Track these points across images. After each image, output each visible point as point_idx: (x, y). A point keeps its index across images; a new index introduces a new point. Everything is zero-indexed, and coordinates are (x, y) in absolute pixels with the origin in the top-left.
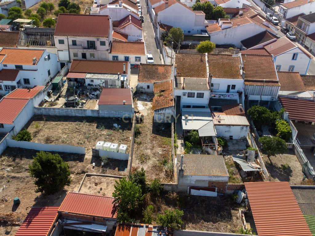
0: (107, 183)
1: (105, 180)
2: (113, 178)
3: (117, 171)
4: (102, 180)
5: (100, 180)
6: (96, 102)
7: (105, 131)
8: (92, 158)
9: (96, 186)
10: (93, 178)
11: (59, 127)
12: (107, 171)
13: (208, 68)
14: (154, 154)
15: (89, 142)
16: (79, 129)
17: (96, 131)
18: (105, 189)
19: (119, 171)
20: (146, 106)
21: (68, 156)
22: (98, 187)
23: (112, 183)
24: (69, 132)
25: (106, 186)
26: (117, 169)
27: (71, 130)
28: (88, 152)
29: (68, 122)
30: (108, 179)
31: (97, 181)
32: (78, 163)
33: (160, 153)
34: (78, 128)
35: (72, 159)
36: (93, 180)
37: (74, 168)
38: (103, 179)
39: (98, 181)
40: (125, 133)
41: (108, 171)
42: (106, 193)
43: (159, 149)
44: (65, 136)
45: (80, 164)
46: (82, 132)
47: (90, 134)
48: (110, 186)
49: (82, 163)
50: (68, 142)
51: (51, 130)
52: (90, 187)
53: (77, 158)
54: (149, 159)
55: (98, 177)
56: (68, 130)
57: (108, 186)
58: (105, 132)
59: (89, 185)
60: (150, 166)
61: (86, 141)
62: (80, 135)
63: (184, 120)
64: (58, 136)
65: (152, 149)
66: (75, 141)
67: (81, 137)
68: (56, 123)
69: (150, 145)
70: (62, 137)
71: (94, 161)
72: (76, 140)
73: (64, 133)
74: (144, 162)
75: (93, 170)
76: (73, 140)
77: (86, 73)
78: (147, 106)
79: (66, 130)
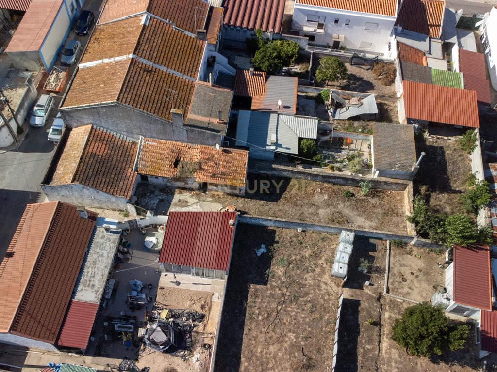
0: (401, 266)
1: (396, 269)
2: (392, 259)
3: (375, 253)
4: (395, 272)
5: (395, 274)
6: (165, 290)
7: (274, 269)
8: (348, 288)
9: (407, 281)
10: (392, 284)
11: (261, 352)
12: (377, 267)
13: (170, 71)
14: (329, 206)
15: (307, 294)
16: (269, 315)
17: (274, 284)
18: (411, 269)
19: (376, 251)
20: (187, 202)
21: (348, 324)
22: (409, 277)
23: (399, 260)
24: (278, 331)
25: (405, 268)
26: (371, 253)
27: (271, 327)
28: (335, 295)
29: (244, 336)
30: (394, 264)
31: (398, 279)
32: (362, 308)
33: (327, 198)
34: (266, 316)
35: (352, 317)
36: (397, 284)
37: (373, 312)
38: (395, 270)
39: (398, 277)
40: (281, 239)
41: (378, 265)
42: (417, 268)
43: (316, 197)
44: (292, 336)
45: (364, 304)
46: (279, 307)
47: (283, 295)
48: (405, 263)
49: (361, 302)
50: (310, 329)
51: (270, 365)
52: (410, 288)
53: (350, 309)
54: (339, 213)
55: (391, 278)
56: (273, 334)
57: (404, 265)
58: (278, 270)
59: (406, 290)
60: (355, 213)
61: (305, 299)
62: (285, 310)
63: (276, 148)
64: (288, 349)
65: (318, 207)
66: (304, 319)
67: (291, 308)
68: (243, 360)
69: (305, 208)
70: (294, 340)
71: (356, 285)
72: (303, 316)
73: (280, 341)
74: (348, 219)
75: (376, 285)
76: (302, 321)
77: (71, 302)
78: (189, 201)
79: (271, 338)
